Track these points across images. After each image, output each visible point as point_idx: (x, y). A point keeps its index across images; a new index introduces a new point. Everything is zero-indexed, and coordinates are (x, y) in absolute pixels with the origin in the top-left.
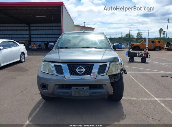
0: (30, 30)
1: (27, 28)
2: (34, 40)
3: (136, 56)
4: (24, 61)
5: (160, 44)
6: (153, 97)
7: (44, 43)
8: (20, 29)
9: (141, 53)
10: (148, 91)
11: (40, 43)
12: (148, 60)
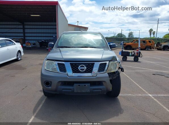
0: (24, 29)
1: (21, 27)
2: (29, 38)
3: (129, 56)
4: (21, 60)
5: (151, 44)
6: (147, 94)
7: (39, 42)
8: (14, 27)
9: (134, 52)
10: (142, 88)
11: (34, 42)
12: (140, 59)
